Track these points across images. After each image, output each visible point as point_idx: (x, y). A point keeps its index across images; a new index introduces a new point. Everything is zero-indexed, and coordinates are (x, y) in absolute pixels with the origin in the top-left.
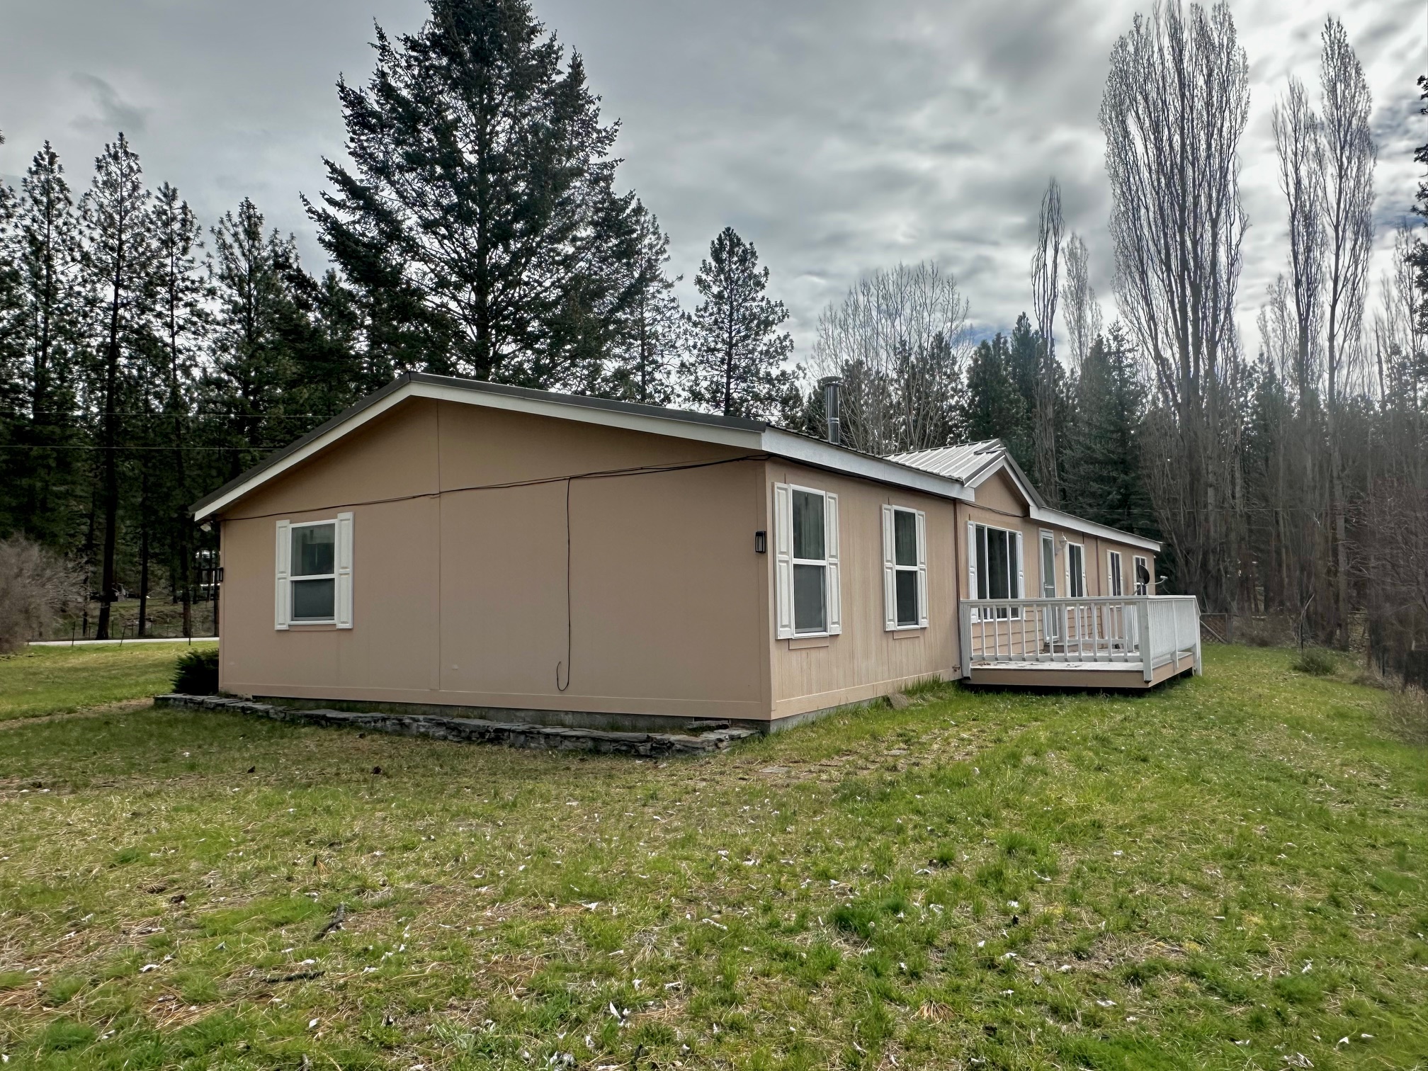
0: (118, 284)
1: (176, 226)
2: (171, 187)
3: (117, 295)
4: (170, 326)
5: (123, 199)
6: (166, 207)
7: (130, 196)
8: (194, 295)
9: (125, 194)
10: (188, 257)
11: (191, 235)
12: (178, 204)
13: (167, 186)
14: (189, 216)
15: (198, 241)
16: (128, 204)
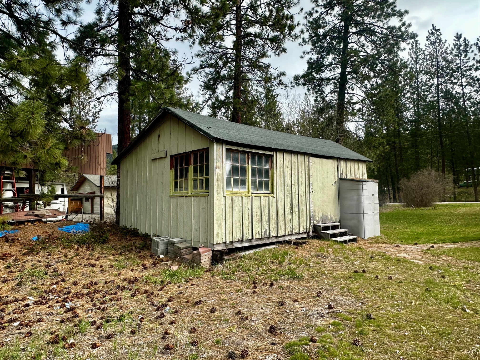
0: (438, 78)
1: (462, 48)
2: (459, 34)
3: (438, 81)
4: (461, 85)
5: (437, 47)
6: (457, 42)
7: (439, 45)
8: (470, 72)
9: (437, 45)
10: (467, 58)
11: (468, 49)
12: (462, 39)
13: (457, 34)
14: (467, 42)
15: (471, 50)
16: (439, 48)
